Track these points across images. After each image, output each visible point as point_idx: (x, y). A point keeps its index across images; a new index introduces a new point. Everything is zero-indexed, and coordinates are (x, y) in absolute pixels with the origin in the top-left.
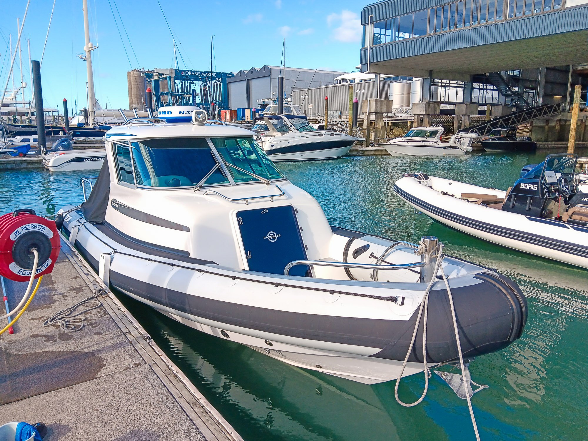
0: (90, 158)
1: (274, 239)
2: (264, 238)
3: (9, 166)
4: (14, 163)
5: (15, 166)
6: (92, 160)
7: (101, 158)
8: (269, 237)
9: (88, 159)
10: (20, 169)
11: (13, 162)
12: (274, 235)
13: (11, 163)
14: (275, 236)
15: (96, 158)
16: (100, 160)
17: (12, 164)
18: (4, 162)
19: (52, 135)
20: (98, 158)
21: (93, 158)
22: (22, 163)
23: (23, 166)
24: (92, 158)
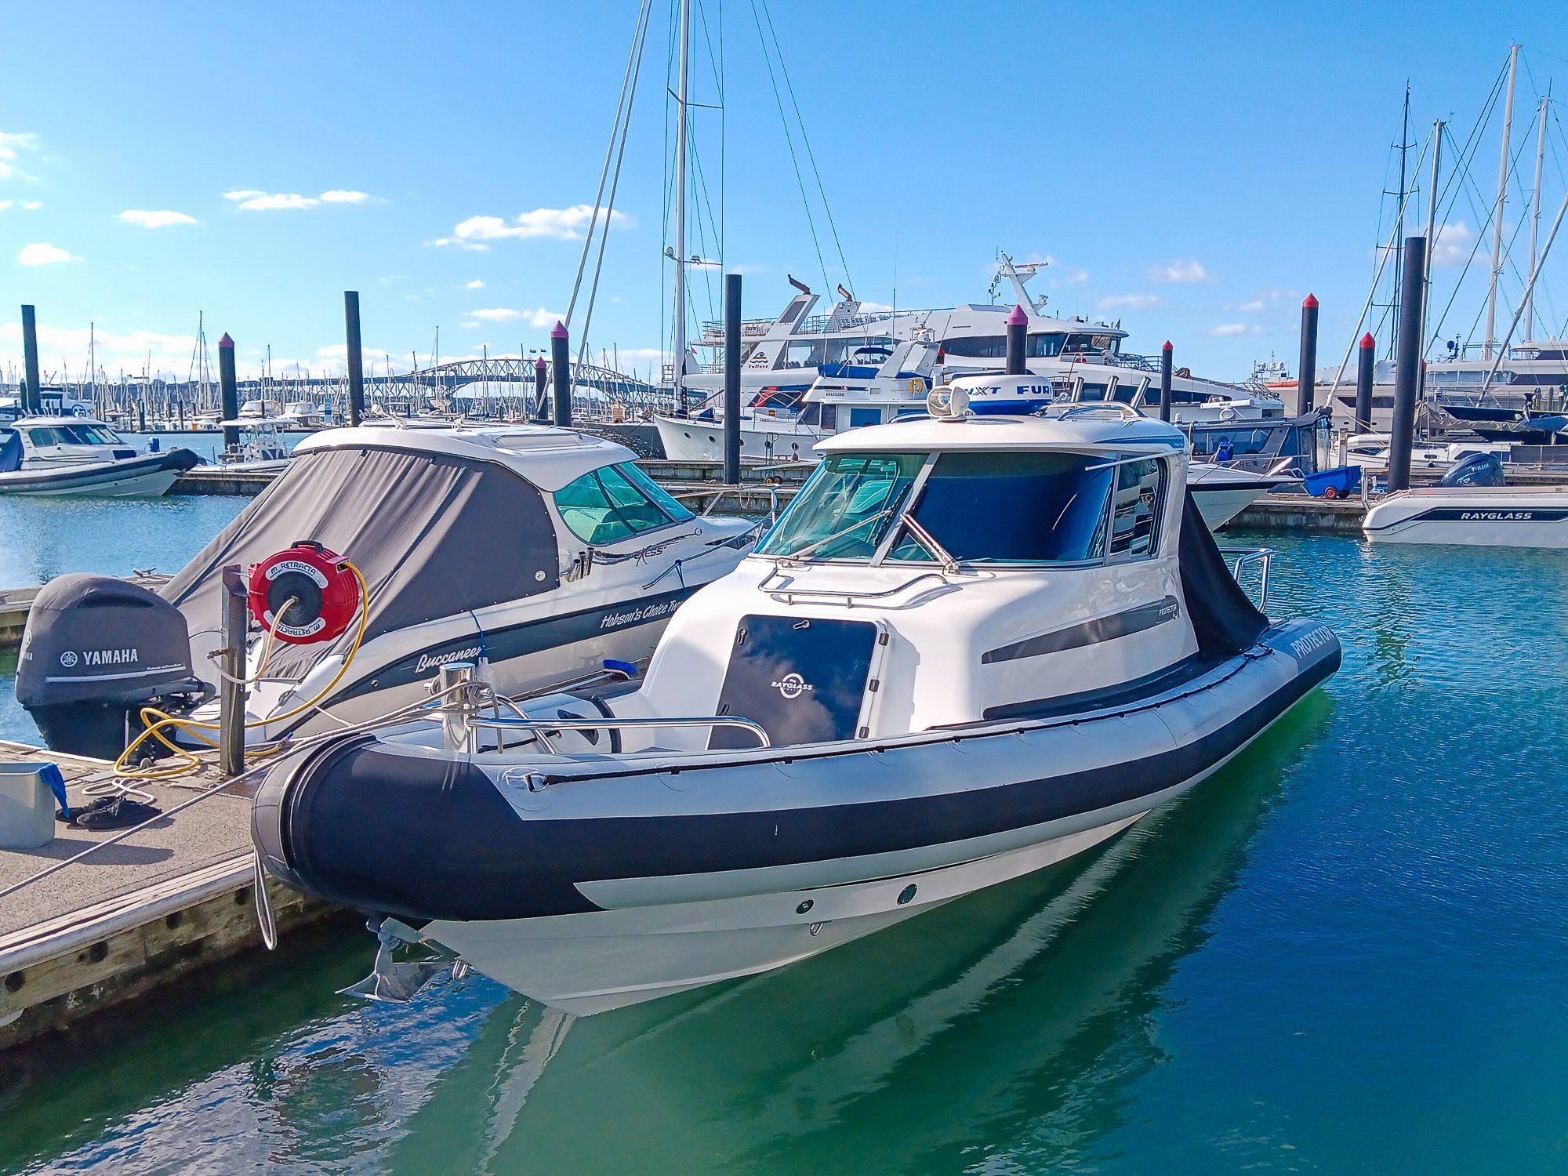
0: (1479, 512)
1: (793, 691)
2: (774, 684)
3: (1291, 521)
4: (1304, 514)
5: (1307, 519)
6: (1486, 518)
7: (1514, 513)
8: (784, 685)
9: (1472, 513)
10: (1318, 530)
11: (1302, 510)
12: (798, 683)
13: (1296, 513)
14: (800, 686)
15: (1498, 512)
16: (1509, 519)
17: (1299, 516)
18: (1279, 510)
19: (1553, 442)
20: (1504, 514)
21: (1489, 512)
22: (1323, 515)
23: (1325, 522)
24: (1484, 512)
